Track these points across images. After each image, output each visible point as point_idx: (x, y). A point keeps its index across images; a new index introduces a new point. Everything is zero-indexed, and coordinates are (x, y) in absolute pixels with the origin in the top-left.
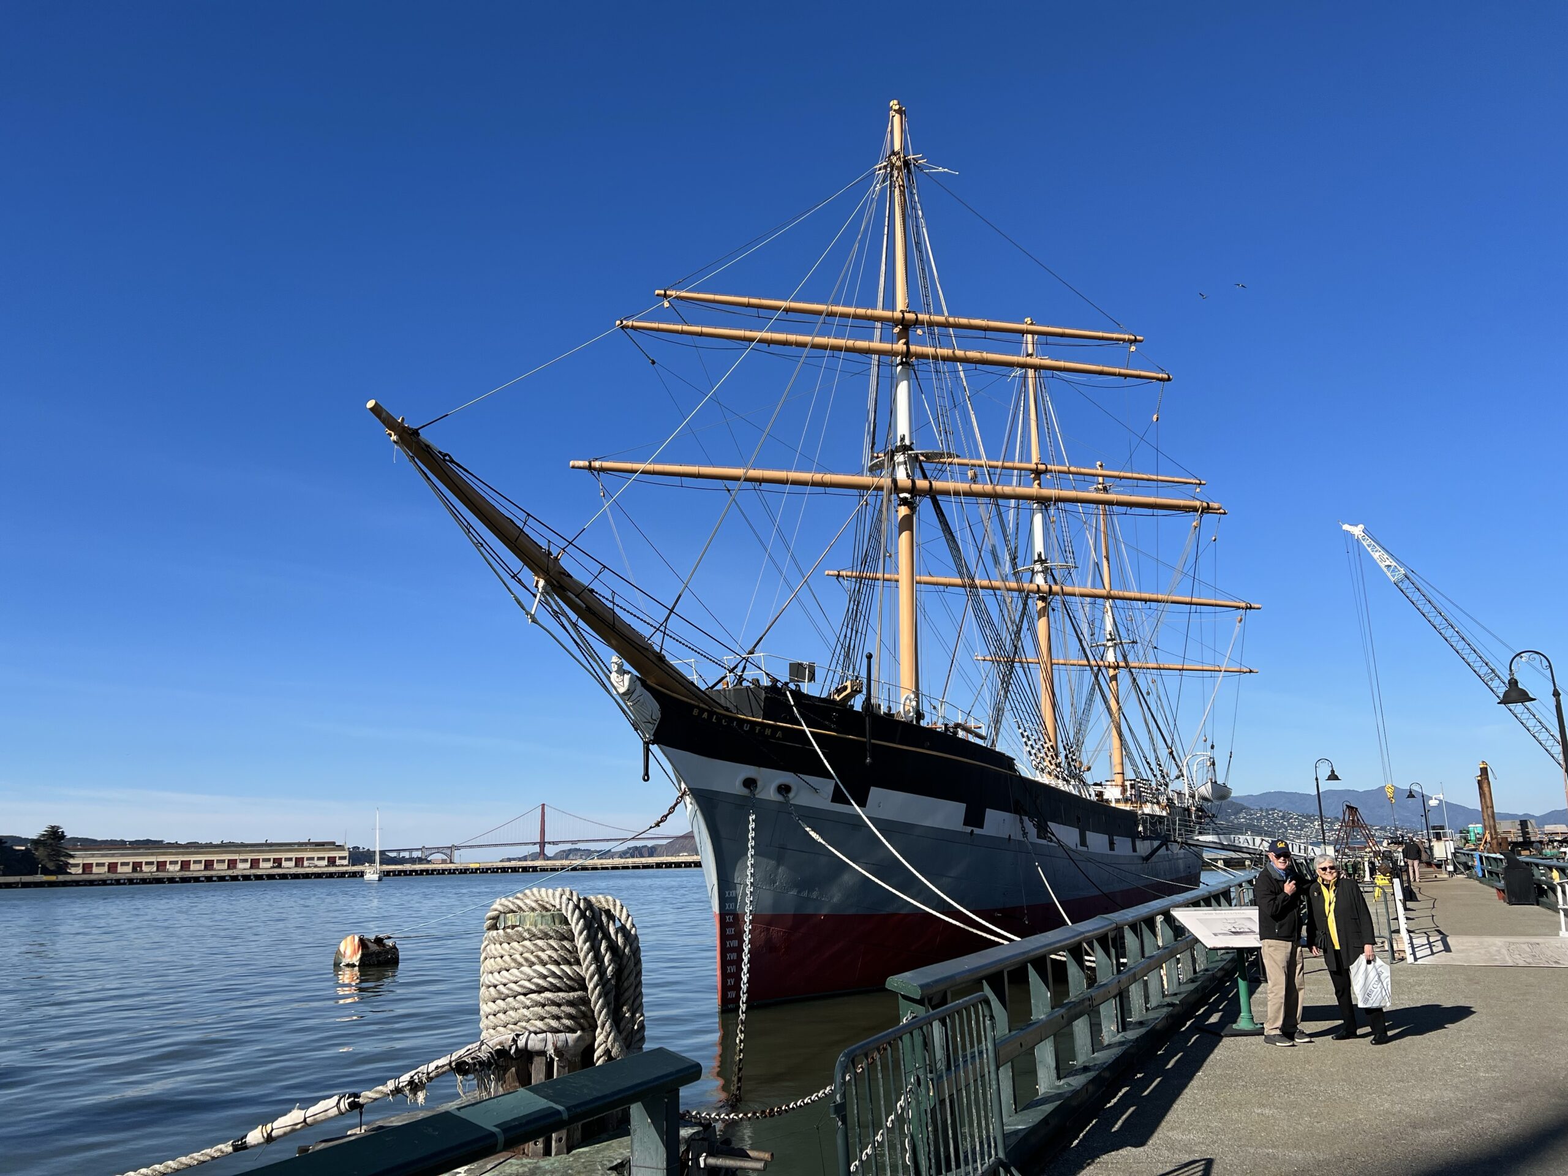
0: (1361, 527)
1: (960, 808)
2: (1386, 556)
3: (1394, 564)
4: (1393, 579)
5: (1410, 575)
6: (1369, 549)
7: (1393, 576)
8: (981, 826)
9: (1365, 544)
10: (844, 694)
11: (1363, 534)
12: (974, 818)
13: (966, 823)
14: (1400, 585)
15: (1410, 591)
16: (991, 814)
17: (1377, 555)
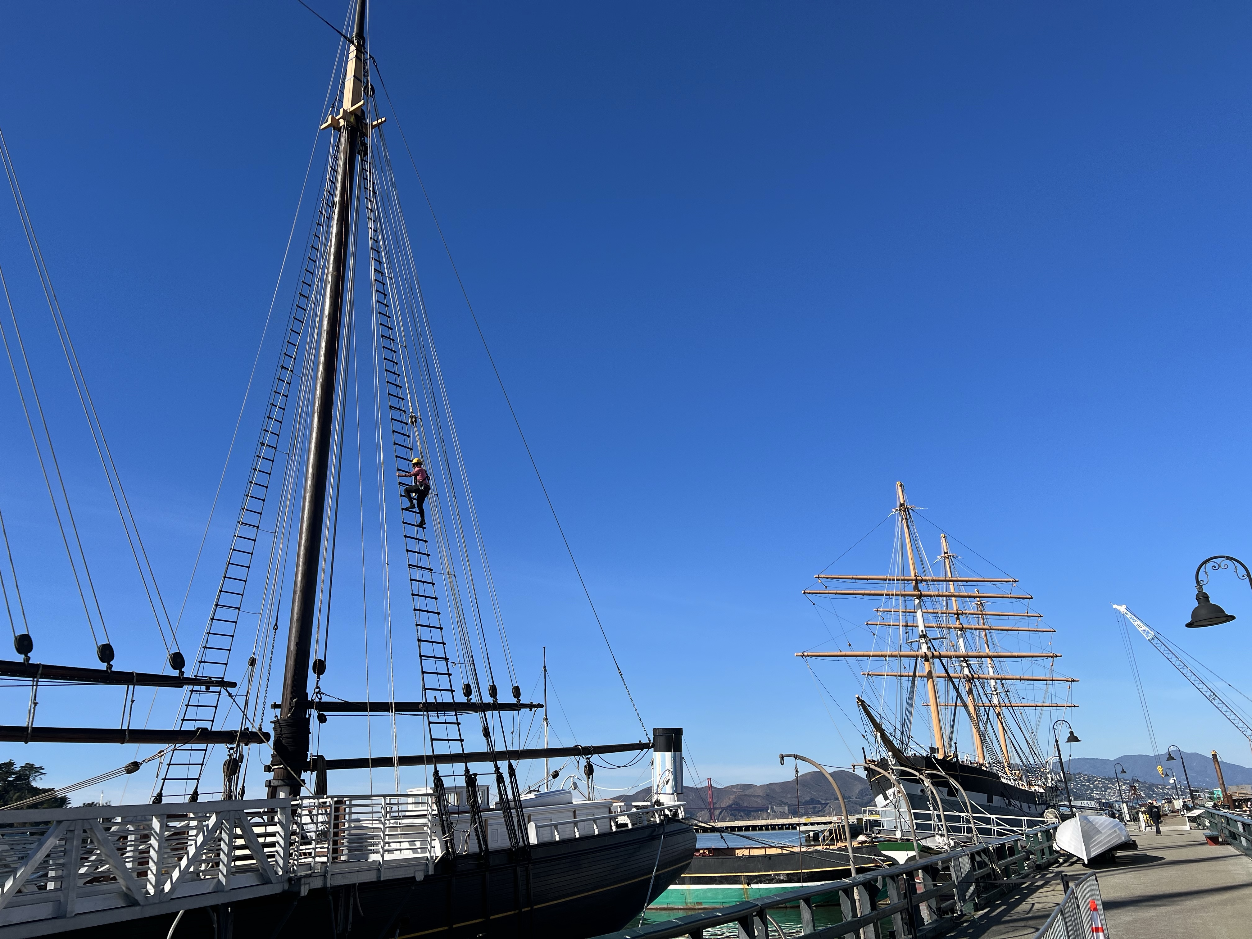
0: (1124, 606)
1: (985, 796)
2: (1141, 624)
3: (1147, 629)
4: (1148, 639)
5: (1157, 635)
6: (1131, 620)
7: (1147, 636)
8: (992, 803)
9: (1128, 616)
10: (950, 758)
11: (1126, 611)
12: (990, 800)
13: (988, 802)
14: (1152, 641)
15: (1159, 645)
16: (996, 798)
17: (1136, 623)
